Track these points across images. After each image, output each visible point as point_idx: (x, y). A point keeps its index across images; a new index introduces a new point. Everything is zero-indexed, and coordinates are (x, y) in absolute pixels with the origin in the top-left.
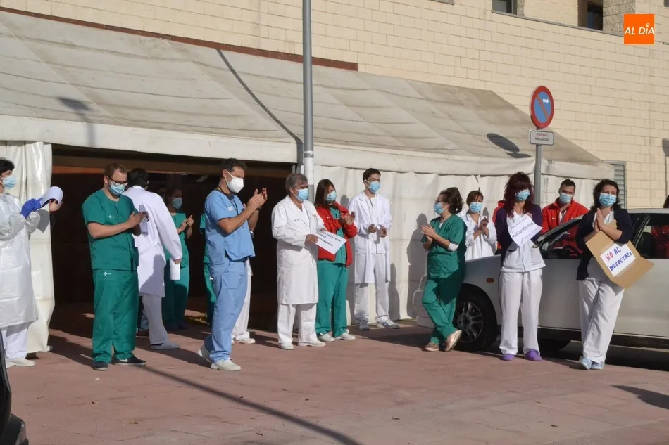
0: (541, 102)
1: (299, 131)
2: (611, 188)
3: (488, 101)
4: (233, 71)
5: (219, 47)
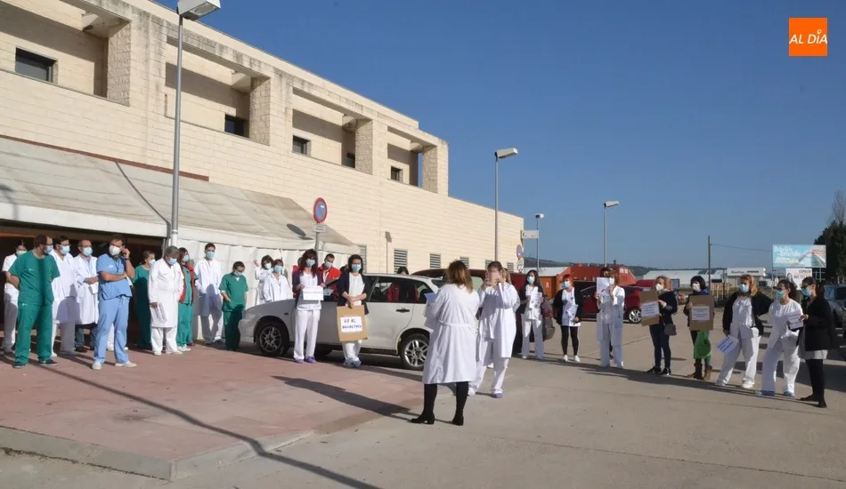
0: (319, 206)
1: (169, 217)
2: (359, 261)
3: (288, 205)
4: (125, 176)
5: (117, 161)
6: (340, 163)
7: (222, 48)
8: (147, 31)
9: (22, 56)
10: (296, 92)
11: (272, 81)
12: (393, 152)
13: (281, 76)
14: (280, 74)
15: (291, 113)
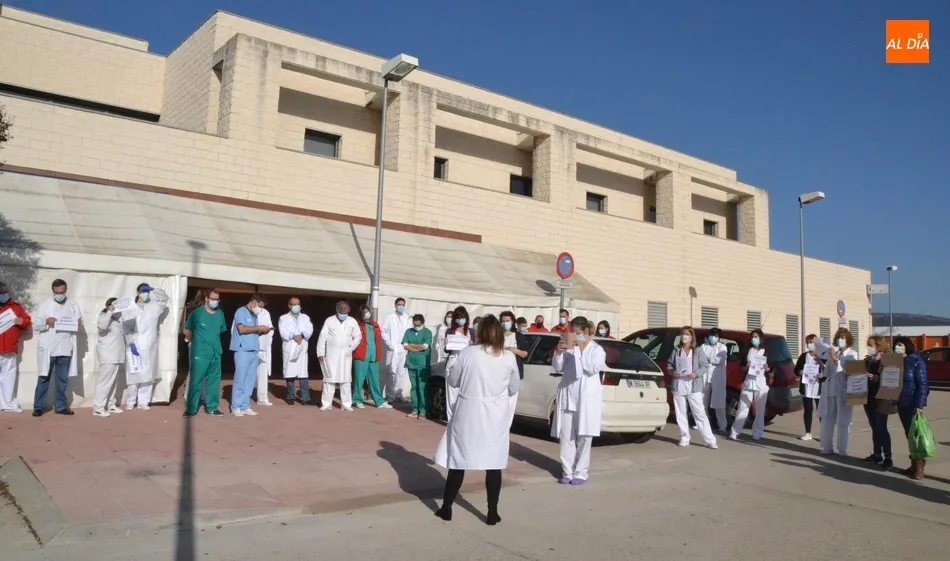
0: (564, 263)
4: (355, 236)
5: (351, 220)
6: (642, 219)
7: (496, 110)
8: (416, 101)
9: (311, 134)
10: (580, 146)
11: (552, 138)
12: (699, 202)
13: (562, 132)
14: (561, 131)
15: (575, 169)
